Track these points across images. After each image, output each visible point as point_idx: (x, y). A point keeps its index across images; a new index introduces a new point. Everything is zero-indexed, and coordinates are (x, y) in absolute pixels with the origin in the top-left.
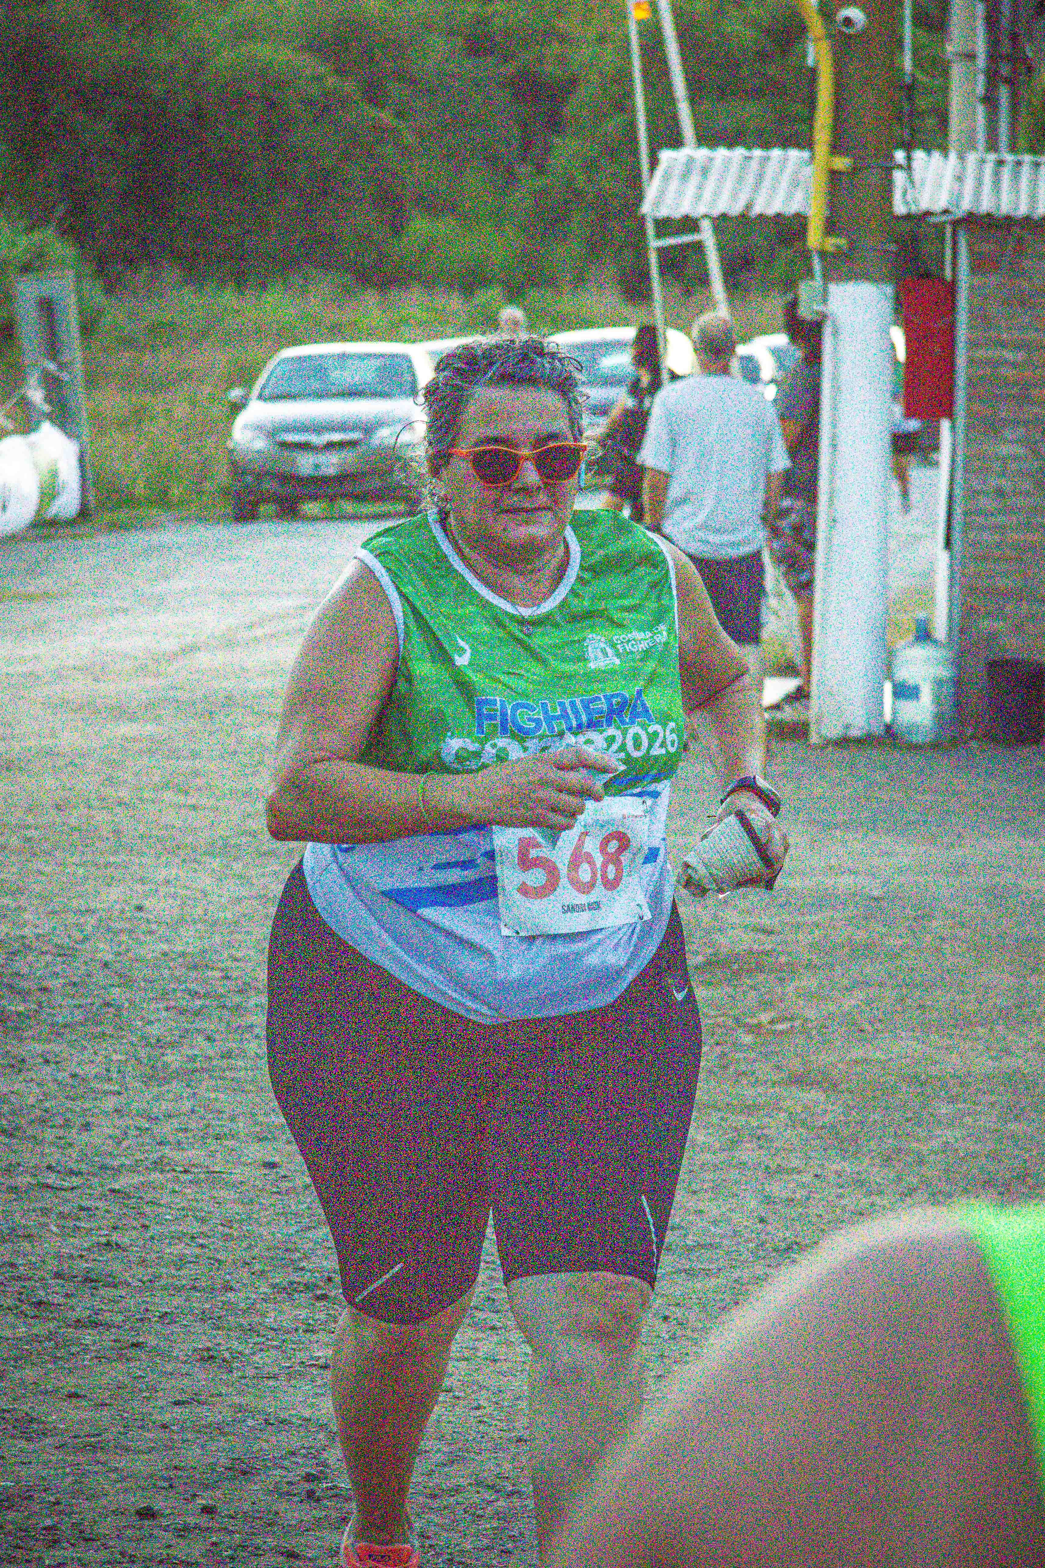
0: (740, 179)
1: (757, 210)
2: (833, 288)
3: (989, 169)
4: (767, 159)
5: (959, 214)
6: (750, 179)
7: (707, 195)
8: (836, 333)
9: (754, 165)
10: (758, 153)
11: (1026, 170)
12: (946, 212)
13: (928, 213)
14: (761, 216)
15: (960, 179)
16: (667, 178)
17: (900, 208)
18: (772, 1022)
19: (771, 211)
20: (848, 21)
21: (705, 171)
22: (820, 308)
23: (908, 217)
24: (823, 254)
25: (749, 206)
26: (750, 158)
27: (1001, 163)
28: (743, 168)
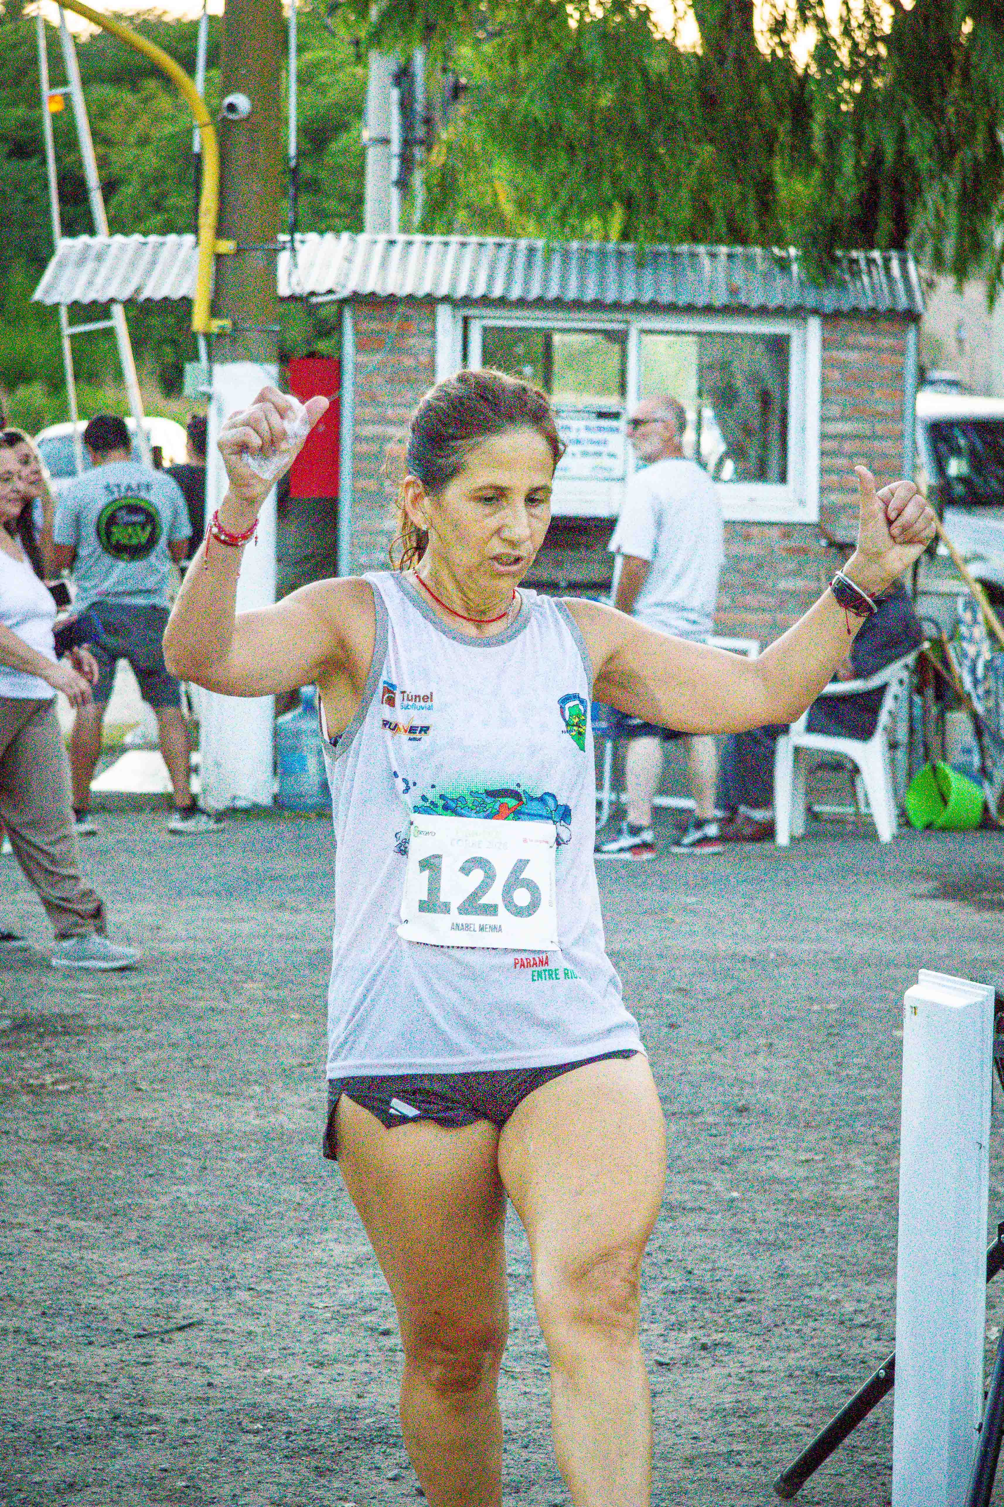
0: (133, 264)
1: (145, 294)
2: (217, 368)
3: (379, 248)
4: (162, 245)
5: (344, 293)
6: (143, 264)
7: (99, 281)
9: (148, 251)
10: (153, 239)
11: (416, 249)
12: (330, 292)
13: (312, 294)
14: (149, 300)
15: (349, 260)
16: (61, 265)
17: (284, 289)
18: (54, 1083)
19: (158, 296)
20: (232, 107)
21: (100, 258)
22: (204, 388)
23: (292, 298)
24: (207, 335)
25: (138, 291)
26: (145, 244)
27: (392, 242)
28: (137, 254)
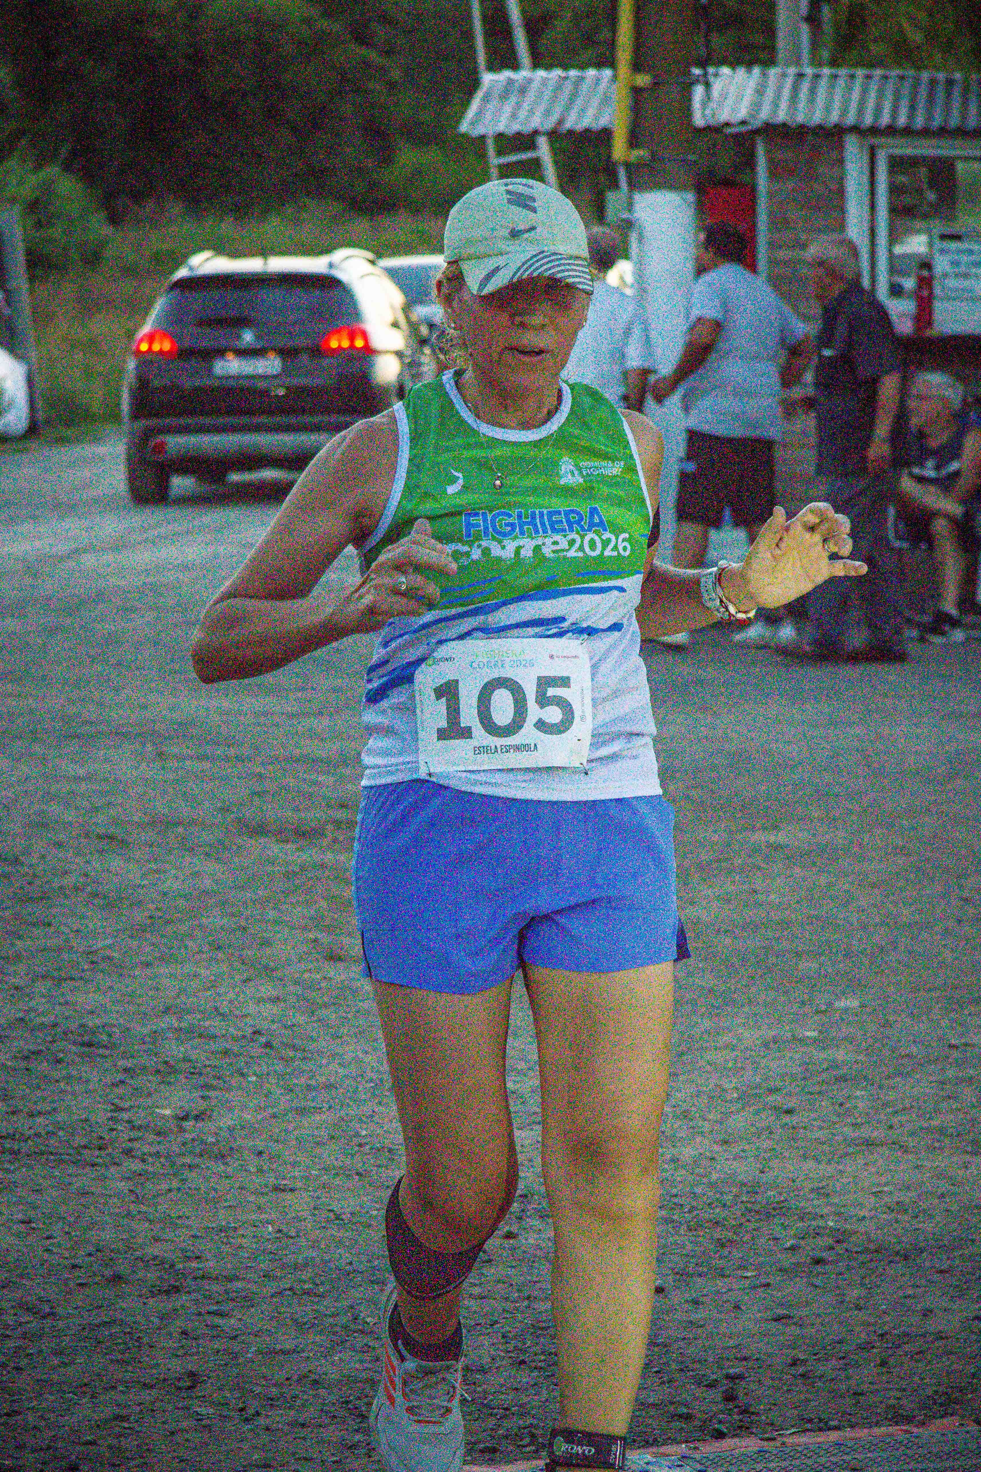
0: (554, 98)
1: (568, 125)
2: (637, 196)
3: (789, 82)
4: (581, 79)
5: (756, 124)
6: (564, 98)
7: (522, 114)
8: (641, 239)
9: (569, 84)
10: (573, 73)
11: (824, 82)
12: (743, 123)
13: (727, 124)
14: (571, 132)
15: (761, 92)
16: (486, 97)
17: (699, 121)
19: (580, 127)
21: (523, 91)
22: (625, 215)
23: (709, 129)
24: (627, 165)
25: (560, 122)
26: (565, 78)
27: (802, 75)
28: (558, 88)
